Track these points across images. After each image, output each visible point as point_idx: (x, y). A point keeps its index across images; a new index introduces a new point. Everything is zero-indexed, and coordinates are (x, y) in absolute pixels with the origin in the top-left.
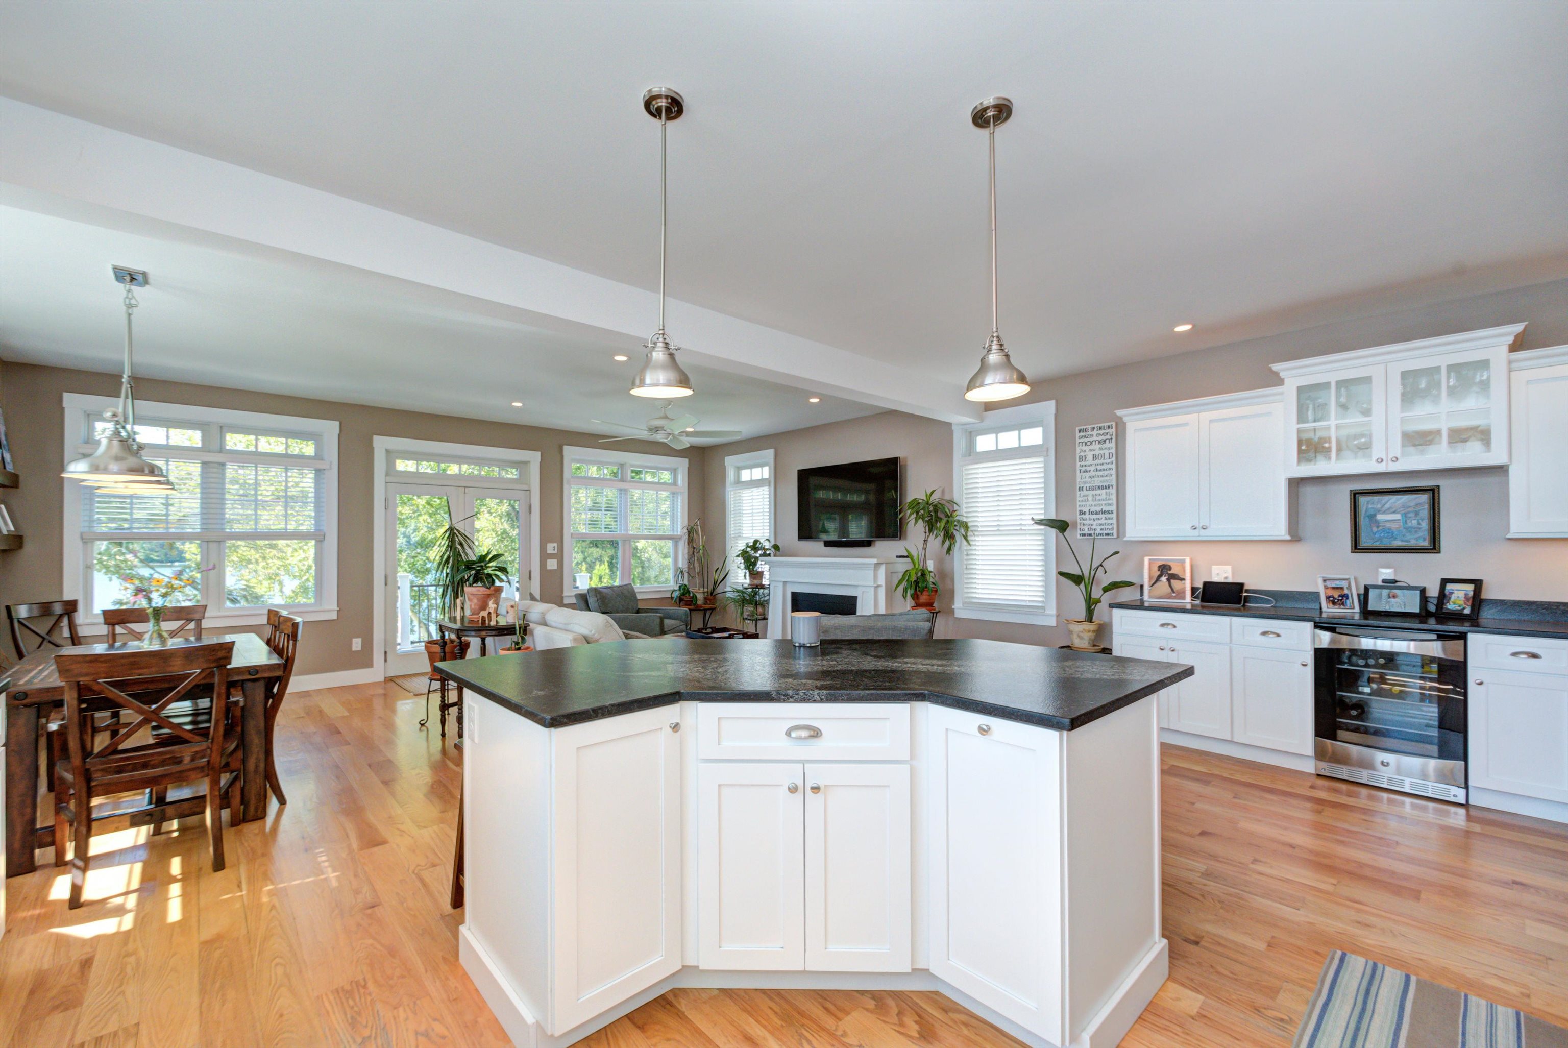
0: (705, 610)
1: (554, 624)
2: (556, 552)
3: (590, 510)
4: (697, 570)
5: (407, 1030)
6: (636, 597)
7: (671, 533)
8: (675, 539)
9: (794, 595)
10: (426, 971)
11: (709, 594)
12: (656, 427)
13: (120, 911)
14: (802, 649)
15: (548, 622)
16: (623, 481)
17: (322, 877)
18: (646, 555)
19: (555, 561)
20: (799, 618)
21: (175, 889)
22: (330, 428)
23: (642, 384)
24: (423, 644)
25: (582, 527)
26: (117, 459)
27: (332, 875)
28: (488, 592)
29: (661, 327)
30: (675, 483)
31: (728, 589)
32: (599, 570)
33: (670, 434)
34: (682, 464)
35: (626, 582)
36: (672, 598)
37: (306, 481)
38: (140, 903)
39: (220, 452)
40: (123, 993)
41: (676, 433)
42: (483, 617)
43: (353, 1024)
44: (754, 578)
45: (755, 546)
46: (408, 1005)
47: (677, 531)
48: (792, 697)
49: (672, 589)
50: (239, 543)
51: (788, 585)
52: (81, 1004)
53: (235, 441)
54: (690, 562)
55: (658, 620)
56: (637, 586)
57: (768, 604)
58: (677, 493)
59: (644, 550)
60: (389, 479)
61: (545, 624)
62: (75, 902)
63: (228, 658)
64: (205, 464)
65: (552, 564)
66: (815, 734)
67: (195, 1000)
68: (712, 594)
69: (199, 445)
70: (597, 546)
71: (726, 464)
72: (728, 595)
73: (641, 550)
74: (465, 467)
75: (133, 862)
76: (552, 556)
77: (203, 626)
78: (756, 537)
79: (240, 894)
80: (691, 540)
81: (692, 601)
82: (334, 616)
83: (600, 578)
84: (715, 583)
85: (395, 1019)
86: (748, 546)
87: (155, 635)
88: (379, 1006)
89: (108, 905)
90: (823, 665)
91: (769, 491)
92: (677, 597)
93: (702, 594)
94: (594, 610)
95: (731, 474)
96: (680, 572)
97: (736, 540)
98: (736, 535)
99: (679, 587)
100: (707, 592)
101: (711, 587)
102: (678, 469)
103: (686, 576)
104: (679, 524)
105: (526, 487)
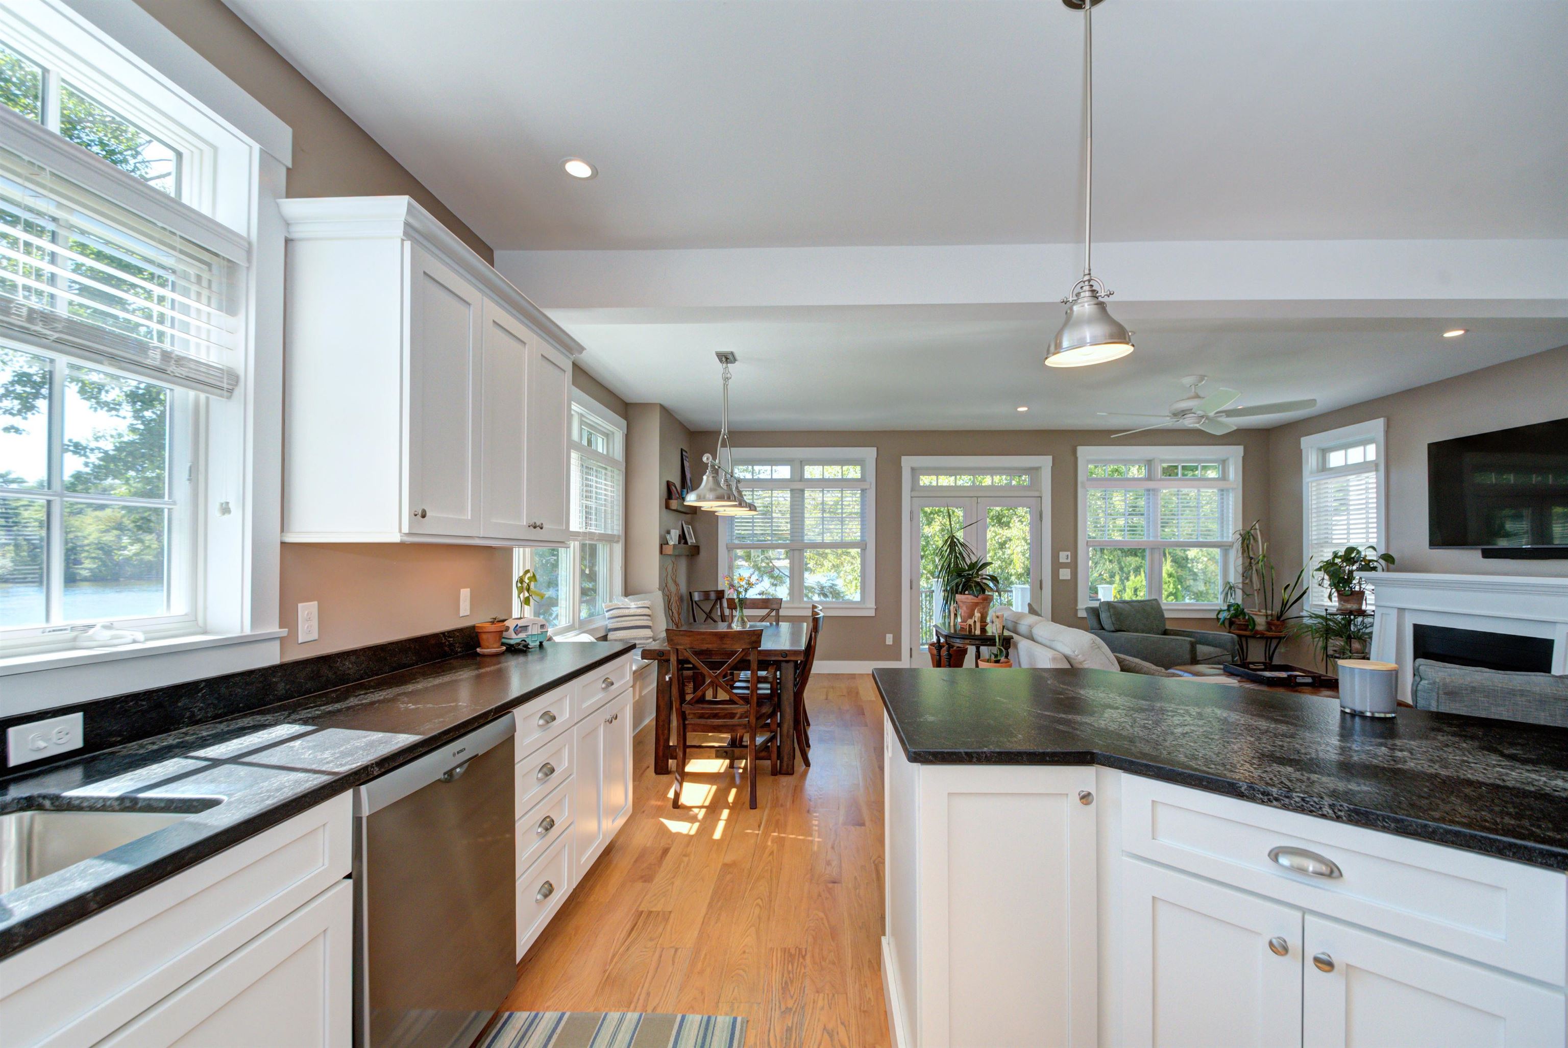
0: (1268, 639)
1: (1039, 639)
2: (1069, 561)
3: (1129, 515)
4: (1256, 586)
5: (819, 1020)
6: (1163, 615)
7: (1219, 539)
8: (1225, 547)
9: (1418, 629)
10: (852, 968)
11: (1275, 618)
12: (1183, 411)
13: (693, 819)
14: (1357, 719)
15: (1035, 637)
16: (1151, 480)
17: (810, 838)
18: (1200, 566)
19: (1068, 571)
20: (1352, 669)
21: (725, 813)
22: (870, 454)
23: (1058, 348)
24: (927, 647)
25: (1116, 534)
26: (711, 490)
27: (817, 839)
28: (976, 600)
29: (1087, 272)
30: (1224, 477)
31: (1304, 613)
32: (1134, 582)
33: (1202, 417)
34: (1234, 453)
35: (1153, 597)
36: (1218, 619)
37: (852, 501)
38: (705, 817)
39: (801, 480)
40: (673, 883)
41: (1212, 414)
42: (970, 625)
43: (785, 988)
44: (1348, 601)
45: (1350, 555)
46: (828, 994)
47: (1228, 537)
48: (1277, 799)
49: (1218, 608)
50: (827, 551)
51: (1407, 614)
52: (652, 881)
53: (812, 472)
54: (1246, 574)
55: (1188, 647)
56: (1167, 602)
57: (1371, 638)
58: (1228, 490)
59: (1196, 560)
60: (915, 494)
61: (1031, 638)
62: (676, 804)
63: (758, 642)
64: (792, 490)
65: (1065, 574)
66: (1328, 872)
67: (704, 910)
68: (1278, 618)
69: (789, 477)
70: (1136, 555)
71: (1302, 446)
72: (1307, 621)
73: (1192, 560)
74: (997, 479)
75: (712, 784)
76: (1065, 565)
77: (780, 614)
78: (1352, 543)
79: (757, 832)
80: (1246, 549)
81: (1248, 626)
82: (872, 613)
83: (1136, 590)
84: (1285, 605)
85: (814, 1002)
86: (1338, 557)
87: (740, 619)
88: (807, 982)
89: (691, 813)
90: (1375, 756)
91: (1377, 478)
92: (1225, 619)
93: (1265, 618)
94: (1106, 627)
95: (1311, 460)
96: (1231, 588)
97: (1322, 547)
98: (1322, 541)
99: (1229, 606)
100: (1272, 615)
101: (1277, 608)
102: (1228, 459)
103: (1239, 593)
104: (1231, 527)
105: (1037, 494)
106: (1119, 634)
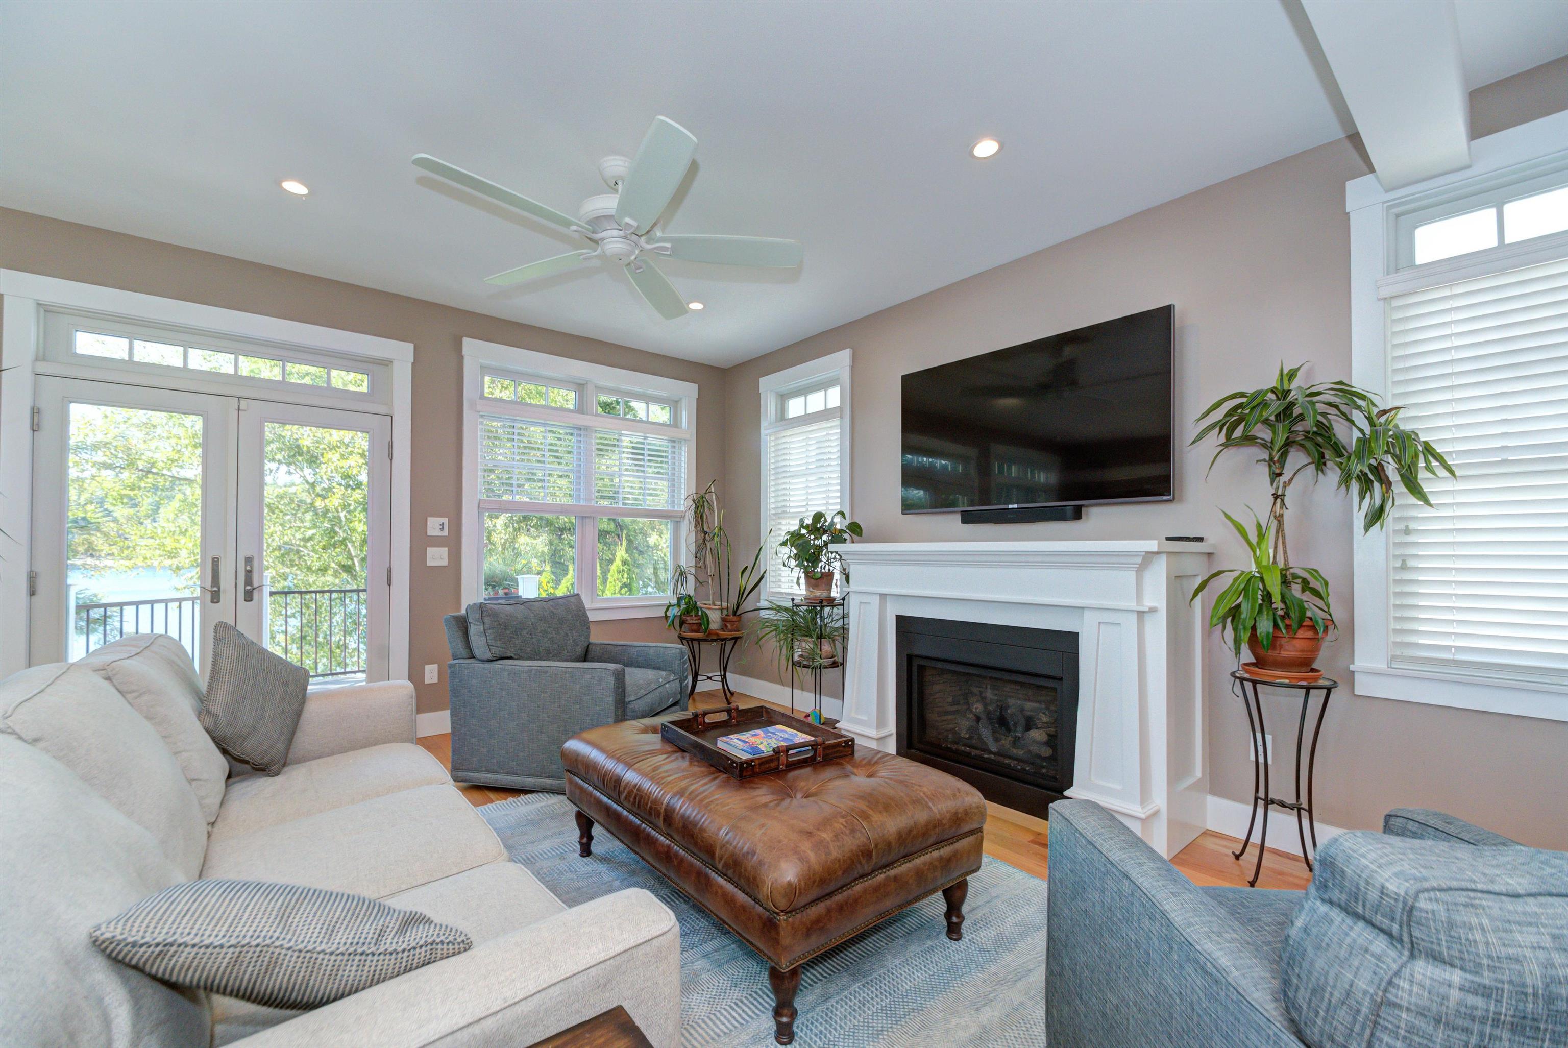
0: (724, 640)
2: (445, 533)
4: (711, 570)
6: (585, 621)
7: (670, 506)
8: (677, 518)
9: (902, 621)
11: (731, 612)
16: (583, 414)
19: (444, 551)
30: (676, 423)
31: (763, 604)
34: (688, 392)
36: (666, 617)
44: (815, 586)
45: (817, 525)
47: (680, 504)
49: (667, 602)
51: (890, 601)
54: (698, 557)
57: (843, 635)
58: (680, 441)
60: (42, 367)
65: (437, 557)
68: (735, 612)
71: (762, 390)
72: (763, 614)
76: (437, 542)
78: (813, 510)
80: (700, 518)
81: (700, 624)
84: (741, 594)
86: (802, 526)
91: (841, 426)
92: (675, 617)
93: (719, 613)
94: (477, 652)
95: (769, 406)
96: (682, 574)
97: (779, 518)
98: (780, 511)
99: (679, 599)
100: (727, 609)
101: (734, 600)
102: (681, 399)
103: (691, 579)
104: (683, 491)
105: (383, 409)
106: (498, 665)
